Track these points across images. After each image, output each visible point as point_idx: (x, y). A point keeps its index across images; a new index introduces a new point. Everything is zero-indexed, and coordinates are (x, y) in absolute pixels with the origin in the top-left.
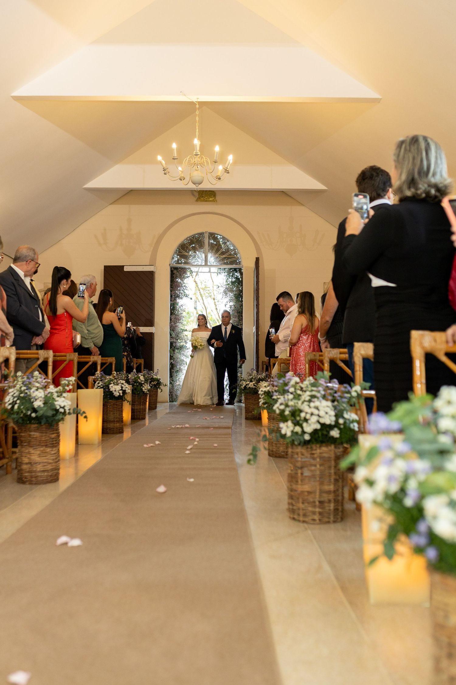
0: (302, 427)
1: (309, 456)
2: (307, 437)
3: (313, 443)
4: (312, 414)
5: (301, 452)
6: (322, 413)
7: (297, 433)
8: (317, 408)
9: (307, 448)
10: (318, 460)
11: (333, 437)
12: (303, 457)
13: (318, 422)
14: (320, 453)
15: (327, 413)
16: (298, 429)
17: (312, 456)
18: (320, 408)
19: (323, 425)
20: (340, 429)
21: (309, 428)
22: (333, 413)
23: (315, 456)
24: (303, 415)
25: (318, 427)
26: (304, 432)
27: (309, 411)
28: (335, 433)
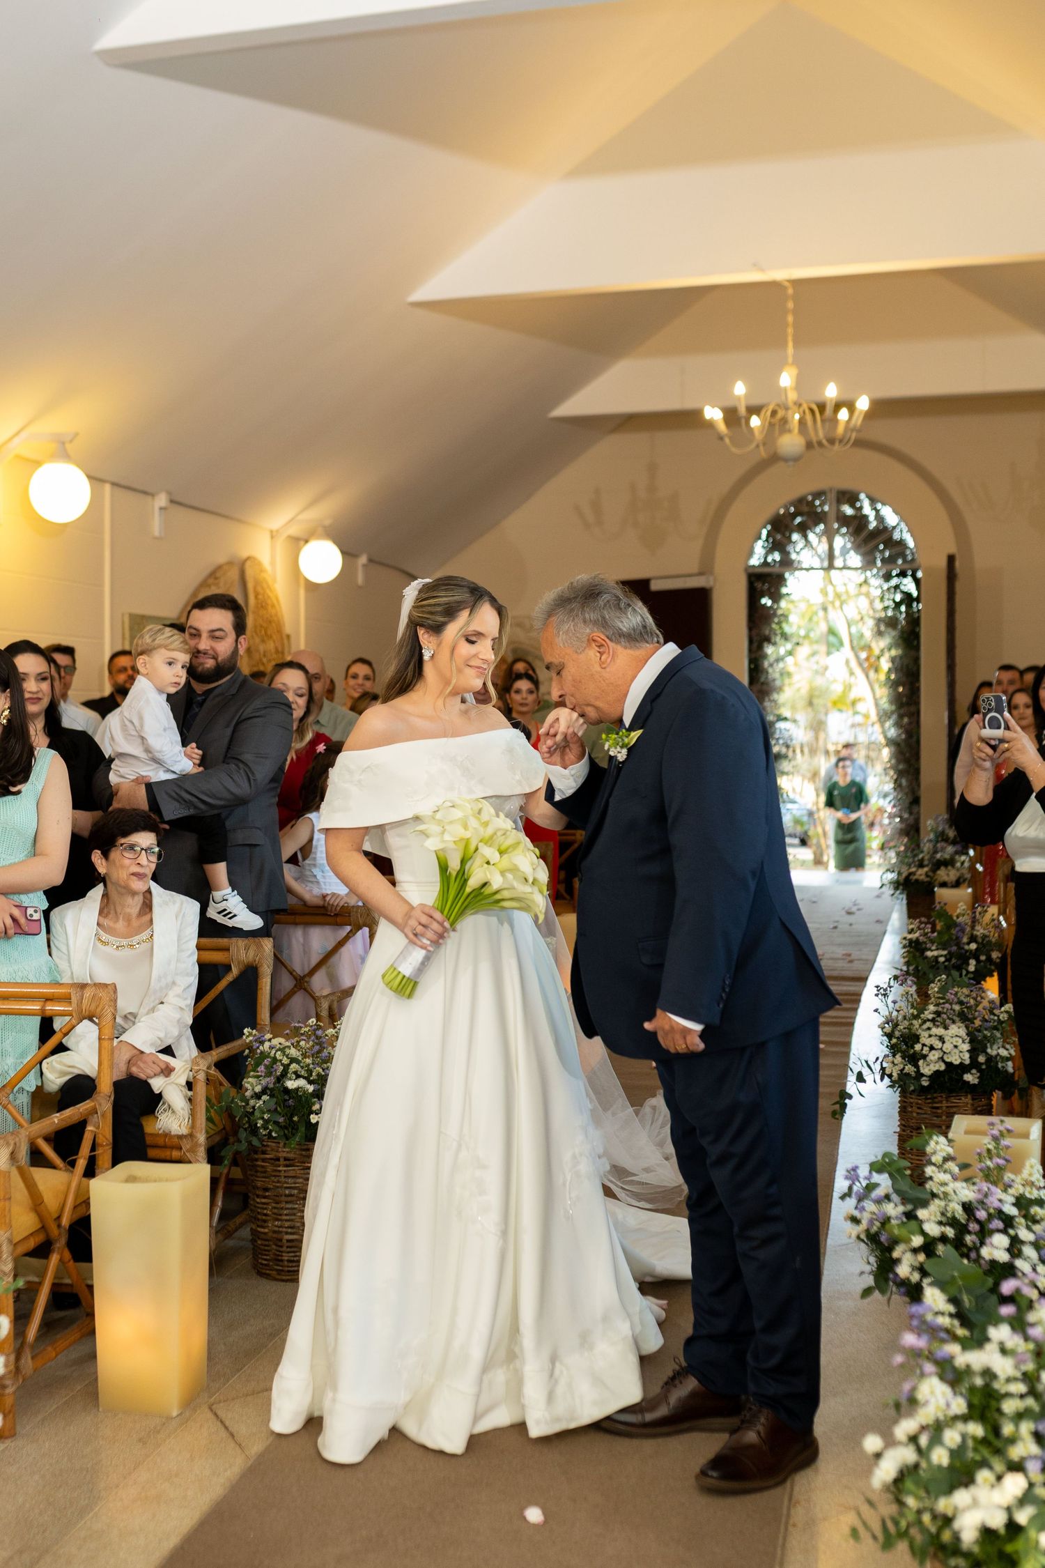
0: (917, 1067)
1: (929, 1110)
2: (925, 1083)
3: (935, 1093)
4: (932, 1048)
5: (917, 1104)
6: (948, 1047)
7: (908, 1075)
8: (941, 1039)
9: (927, 1099)
10: (944, 1117)
11: (969, 1082)
12: (919, 1111)
13: (942, 1059)
14: (947, 1107)
15: (956, 1047)
16: (909, 1069)
17: (934, 1110)
18: (946, 1039)
19: (949, 1065)
20: (980, 1071)
21: (927, 1069)
22: (966, 1047)
23: (939, 1111)
24: (918, 1047)
25: (943, 1067)
26: (919, 1075)
27: (928, 1042)
28: (971, 1078)
